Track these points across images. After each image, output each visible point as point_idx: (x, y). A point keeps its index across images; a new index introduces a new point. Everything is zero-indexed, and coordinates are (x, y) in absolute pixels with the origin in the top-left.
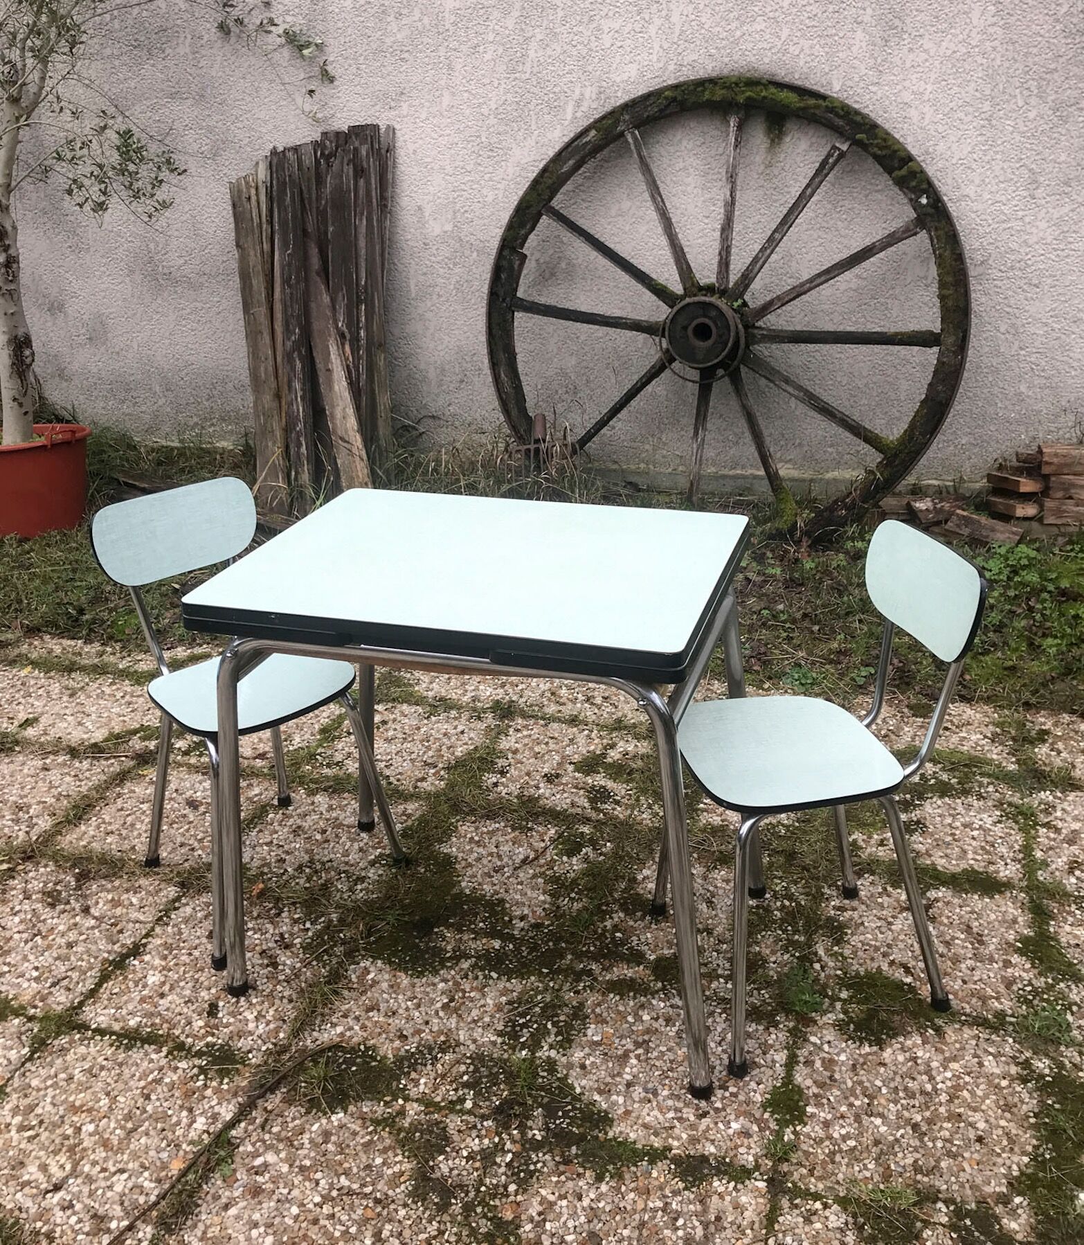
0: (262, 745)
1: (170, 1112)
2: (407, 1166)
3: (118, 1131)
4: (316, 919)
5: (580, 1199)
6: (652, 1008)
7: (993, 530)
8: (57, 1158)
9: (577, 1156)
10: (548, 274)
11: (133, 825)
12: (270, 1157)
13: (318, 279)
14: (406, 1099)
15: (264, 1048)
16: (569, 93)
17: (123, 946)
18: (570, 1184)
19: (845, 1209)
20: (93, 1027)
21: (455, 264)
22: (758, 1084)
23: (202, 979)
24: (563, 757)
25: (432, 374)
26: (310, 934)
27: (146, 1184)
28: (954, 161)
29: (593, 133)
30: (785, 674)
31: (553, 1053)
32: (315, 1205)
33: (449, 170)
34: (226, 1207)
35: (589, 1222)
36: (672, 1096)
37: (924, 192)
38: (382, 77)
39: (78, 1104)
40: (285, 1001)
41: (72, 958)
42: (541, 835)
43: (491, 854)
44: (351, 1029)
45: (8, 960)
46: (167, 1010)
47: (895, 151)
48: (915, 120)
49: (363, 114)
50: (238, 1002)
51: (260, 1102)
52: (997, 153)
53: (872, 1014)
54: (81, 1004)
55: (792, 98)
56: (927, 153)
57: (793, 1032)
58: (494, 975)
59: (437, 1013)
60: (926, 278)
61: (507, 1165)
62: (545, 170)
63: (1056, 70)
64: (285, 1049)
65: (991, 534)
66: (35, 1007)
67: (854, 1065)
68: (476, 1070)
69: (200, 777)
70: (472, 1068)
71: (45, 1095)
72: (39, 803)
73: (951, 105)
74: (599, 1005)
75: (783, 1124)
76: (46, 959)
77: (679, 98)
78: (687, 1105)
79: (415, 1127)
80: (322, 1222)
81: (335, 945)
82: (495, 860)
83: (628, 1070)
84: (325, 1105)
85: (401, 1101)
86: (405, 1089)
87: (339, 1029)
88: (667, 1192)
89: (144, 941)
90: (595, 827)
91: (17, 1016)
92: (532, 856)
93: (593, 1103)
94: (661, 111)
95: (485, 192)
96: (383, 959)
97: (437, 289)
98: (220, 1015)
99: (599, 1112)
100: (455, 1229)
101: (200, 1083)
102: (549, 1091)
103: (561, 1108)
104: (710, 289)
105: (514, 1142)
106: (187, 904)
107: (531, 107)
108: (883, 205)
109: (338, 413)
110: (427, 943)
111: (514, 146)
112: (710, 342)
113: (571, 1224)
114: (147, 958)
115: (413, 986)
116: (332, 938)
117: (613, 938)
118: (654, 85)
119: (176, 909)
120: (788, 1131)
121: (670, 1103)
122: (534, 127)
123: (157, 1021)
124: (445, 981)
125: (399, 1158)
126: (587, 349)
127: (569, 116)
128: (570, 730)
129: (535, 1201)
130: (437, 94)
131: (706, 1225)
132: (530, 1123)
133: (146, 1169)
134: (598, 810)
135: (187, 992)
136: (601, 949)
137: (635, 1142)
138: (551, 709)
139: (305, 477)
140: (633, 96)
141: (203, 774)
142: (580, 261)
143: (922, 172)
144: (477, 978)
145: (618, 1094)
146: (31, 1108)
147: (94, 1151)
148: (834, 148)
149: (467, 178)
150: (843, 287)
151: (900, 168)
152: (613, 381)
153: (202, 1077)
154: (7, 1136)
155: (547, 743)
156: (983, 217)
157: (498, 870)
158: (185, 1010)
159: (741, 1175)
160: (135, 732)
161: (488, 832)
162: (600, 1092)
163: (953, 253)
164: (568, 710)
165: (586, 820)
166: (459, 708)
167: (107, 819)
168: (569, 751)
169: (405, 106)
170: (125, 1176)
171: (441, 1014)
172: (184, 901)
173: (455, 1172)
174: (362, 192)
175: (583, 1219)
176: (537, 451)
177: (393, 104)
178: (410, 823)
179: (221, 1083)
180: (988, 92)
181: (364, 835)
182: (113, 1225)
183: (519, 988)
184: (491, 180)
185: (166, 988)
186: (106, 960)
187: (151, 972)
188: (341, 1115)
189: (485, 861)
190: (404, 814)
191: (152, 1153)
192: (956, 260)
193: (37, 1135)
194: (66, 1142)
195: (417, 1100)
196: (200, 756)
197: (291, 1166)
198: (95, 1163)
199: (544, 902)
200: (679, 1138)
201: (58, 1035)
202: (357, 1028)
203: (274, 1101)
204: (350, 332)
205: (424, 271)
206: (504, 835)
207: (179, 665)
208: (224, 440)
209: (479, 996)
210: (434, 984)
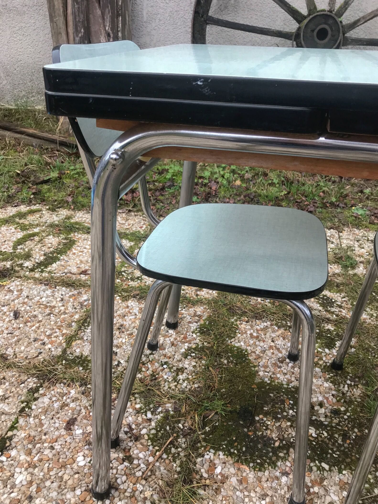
0: (83, 265)
4: (156, 408)
23: (66, 477)
26: (153, 424)
43: (271, 347)
58: (327, 467)
69: (44, 287)
81: (178, 437)
82: (276, 352)
89: (10, 434)
90: (335, 325)
96: (223, 450)
97: (159, 16)
104: (324, 11)
106: (44, 395)
110: (255, 432)
114: (13, 453)
115: (259, 480)
116: (173, 429)
119: (36, 399)
124: (285, 474)
134: (330, 312)
141: (45, 285)
144: (311, 469)
161: (262, 330)
165: (328, 321)
172: (41, 391)
178: (202, 322)
181: (171, 331)
185: (34, 488)
187: (18, 470)
189: (269, 353)
190: (195, 315)
196: (42, 271)
199: (330, 389)
204: (113, 33)
205: (152, 4)
206: (274, 331)
207: (22, 215)
208: (40, 105)
209: (322, 492)
210: (277, 478)
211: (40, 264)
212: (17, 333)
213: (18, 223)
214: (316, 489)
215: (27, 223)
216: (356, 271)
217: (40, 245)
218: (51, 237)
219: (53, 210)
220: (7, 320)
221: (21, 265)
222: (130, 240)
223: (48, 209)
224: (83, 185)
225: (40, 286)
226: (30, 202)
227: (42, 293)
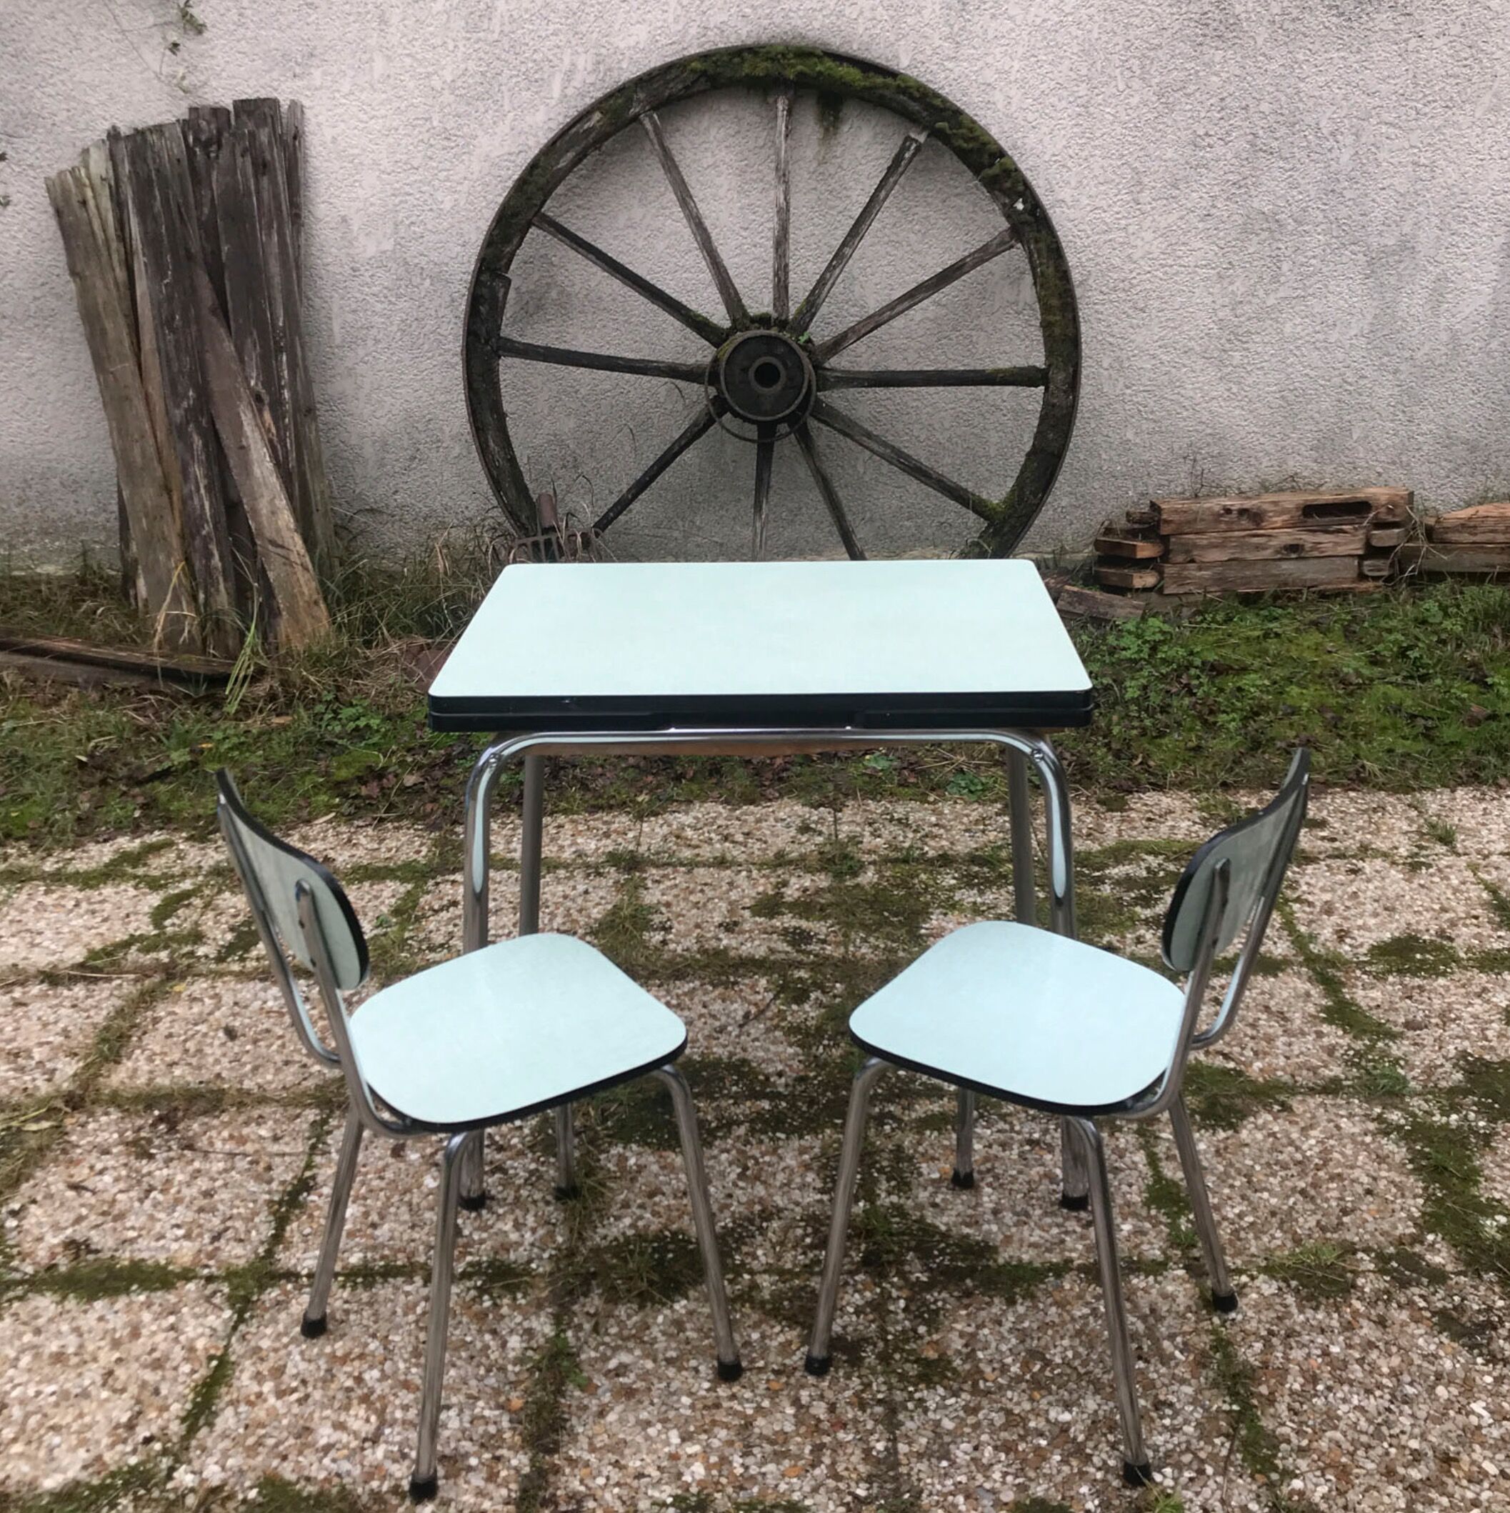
1: (468, 1339)
2: (792, 1334)
3: (414, 1370)
5: (1000, 1324)
6: (980, 1138)
7: (1111, 606)
8: (352, 1412)
9: (976, 1287)
10: (535, 307)
11: (199, 1051)
12: (624, 1358)
13: (214, 320)
14: (751, 1272)
15: (546, 1255)
16: (556, 62)
17: (283, 1183)
18: (983, 1313)
19: (1273, 1277)
20: (305, 1272)
21: (399, 297)
22: (1130, 1185)
23: (415, 1201)
24: (730, 903)
25: (369, 451)
26: (526, 1131)
27: (487, 1413)
28: (1046, 158)
29: (597, 116)
30: (949, 783)
31: (894, 1199)
32: (708, 1390)
33: (385, 164)
34: (602, 1414)
35: (1022, 1342)
36: (1046, 1214)
37: (1020, 195)
38: (280, 29)
39: (339, 1353)
40: (541, 1204)
41: (221, 1207)
42: (753, 987)
43: (701, 1016)
44: (641, 1218)
45: (128, 1224)
46: (392, 1238)
47: (984, 144)
48: (1000, 106)
49: (252, 83)
50: (480, 1215)
51: (576, 1308)
52: (1095, 147)
53: (1213, 1102)
54: (270, 1253)
55: (853, 74)
56: (1015, 147)
57: (1140, 1133)
58: (783, 1136)
59: (735, 1184)
60: (1016, 303)
61: (905, 1310)
62: (533, 166)
63: (1160, 46)
64: (571, 1253)
65: (1110, 611)
66: (206, 1266)
67: (1218, 1153)
68: (816, 1231)
69: (260, 985)
70: (809, 1230)
71: (289, 1354)
72: (41, 1044)
73: (1043, 87)
74: (919, 1143)
75: (1174, 1216)
76: (181, 1214)
77: (711, 71)
78: (1067, 1219)
79: (777, 1297)
80: (726, 1404)
82: (710, 1021)
83: (986, 1199)
84: (658, 1296)
85: (747, 1277)
86: (743, 1264)
87: (627, 1221)
88: (1089, 1298)
89: (308, 1174)
90: (812, 970)
91: (188, 1280)
92: (753, 1010)
93: (968, 1236)
94: (686, 88)
95: (440, 198)
96: (636, 1142)
97: (374, 332)
98: (466, 1232)
99: (978, 1243)
100: (881, 1379)
101: (487, 1303)
102: (911, 1234)
103: (935, 1247)
104: (763, 320)
105: (899, 1289)
107: (503, 79)
108: (964, 213)
109: (263, 506)
111: (480, 133)
112: (777, 388)
113: (1004, 1348)
114: (325, 1191)
117: (898, 1077)
118: (670, 55)
119: (329, 1133)
120: (1183, 1220)
121: (1048, 1220)
122: (506, 108)
123: (387, 1252)
124: (728, 1151)
125: (777, 1329)
126: (590, 406)
127: (556, 93)
128: (723, 874)
129: (954, 1336)
130: (365, 57)
131: (1144, 1318)
132: (907, 1268)
133: (477, 1399)
134: (803, 952)
135: (406, 1217)
136: (890, 1089)
137: (1030, 1263)
138: (687, 853)
139: (223, 599)
140: (645, 69)
141: (261, 980)
142: (577, 288)
143: (1017, 170)
144: (761, 1142)
145: (989, 1222)
146: (278, 1372)
147: (395, 1395)
148: (908, 138)
149: (412, 178)
150: (918, 317)
151: (991, 165)
152: (628, 448)
153: (486, 1297)
154: (266, 1406)
155: (702, 891)
156: (1082, 227)
157: (722, 1030)
158: (416, 1236)
159: (1157, 1268)
160: (126, 945)
161: (685, 994)
162: (968, 1225)
163: (1057, 269)
164: (706, 852)
166: (566, 866)
167: (157, 1049)
168: (734, 895)
169: (317, 73)
170: (453, 1413)
171: (741, 1184)
172: (333, 1122)
173: (850, 1329)
174: (266, 195)
175: (1014, 1341)
176: (548, 543)
177: (298, 70)
179: (515, 1299)
180: (1084, 72)
182: (473, 1461)
183: (818, 1143)
184: (447, 179)
185: (374, 1217)
186: (270, 1203)
188: (684, 1302)
189: (699, 1024)
191: (473, 1383)
192: (1061, 279)
193: (307, 1396)
194: (353, 1395)
195: (765, 1272)
196: (242, 959)
197: (655, 1361)
198: (405, 1408)
199: (796, 1054)
200: (1074, 1250)
201: (262, 1289)
202: (648, 1215)
203: (594, 1302)
204: (269, 393)
205: (354, 306)
206: (706, 993)
207: (135, 859)
208: (49, 562)
209: (775, 1159)
210: (715, 1157)
211: (230, 949)
212: (245, 1059)
213: (135, 877)
214: (767, 1158)
215: (157, 873)
216: (859, 880)
217: (210, 914)
218: (227, 894)
219: (201, 837)
220: (217, 1042)
221: (191, 954)
222: (403, 880)
223: (187, 839)
224: (255, 774)
225: (251, 984)
226: (136, 829)
227: (262, 994)
